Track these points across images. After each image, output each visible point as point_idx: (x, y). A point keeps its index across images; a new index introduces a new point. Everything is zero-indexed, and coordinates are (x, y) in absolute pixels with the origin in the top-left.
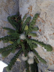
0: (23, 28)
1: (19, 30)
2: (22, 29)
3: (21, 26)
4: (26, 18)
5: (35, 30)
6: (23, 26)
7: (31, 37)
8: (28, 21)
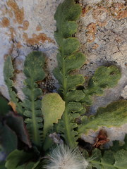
0: (34, 121)
1: (21, 145)
2: (30, 131)
3: (20, 119)
4: (20, 67)
5: (103, 86)
6: (27, 113)
7: (102, 135)
8: (37, 72)
